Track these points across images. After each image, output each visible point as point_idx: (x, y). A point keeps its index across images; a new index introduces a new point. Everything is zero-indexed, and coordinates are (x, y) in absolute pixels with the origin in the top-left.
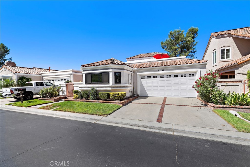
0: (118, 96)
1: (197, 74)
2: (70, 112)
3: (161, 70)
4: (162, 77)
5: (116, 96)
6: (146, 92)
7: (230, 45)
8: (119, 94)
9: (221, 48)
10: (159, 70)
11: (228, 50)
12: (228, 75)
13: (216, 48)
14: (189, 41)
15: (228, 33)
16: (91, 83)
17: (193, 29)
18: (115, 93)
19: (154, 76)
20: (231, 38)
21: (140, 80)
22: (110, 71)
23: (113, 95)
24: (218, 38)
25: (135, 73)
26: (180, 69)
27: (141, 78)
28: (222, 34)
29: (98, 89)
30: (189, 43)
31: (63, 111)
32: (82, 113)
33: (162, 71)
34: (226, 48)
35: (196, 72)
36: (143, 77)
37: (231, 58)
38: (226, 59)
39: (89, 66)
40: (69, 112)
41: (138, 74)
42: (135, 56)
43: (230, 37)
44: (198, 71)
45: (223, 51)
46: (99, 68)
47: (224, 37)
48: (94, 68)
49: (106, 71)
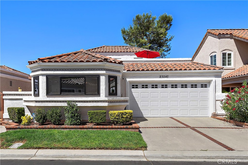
0: (125, 116)
1: (211, 84)
2: (67, 148)
3: (164, 77)
4: (164, 86)
5: (122, 118)
6: (140, 110)
7: (232, 49)
8: (127, 114)
9: (223, 52)
10: (160, 76)
11: (229, 55)
12: (229, 88)
13: (217, 51)
14: (161, 34)
15: (230, 34)
16: (61, 93)
17: (166, 17)
18: (120, 111)
19: (153, 84)
20: (233, 40)
21: (131, 91)
22: (100, 74)
23: (117, 116)
24: (219, 38)
25: (123, 79)
26: (190, 76)
27: (133, 88)
28: (223, 34)
29: (79, 104)
30: (163, 36)
31: (46, 148)
32: (95, 149)
33: (166, 77)
34: (228, 52)
35: (210, 82)
36: (135, 86)
37: (232, 66)
38: (227, 67)
39: (51, 62)
40: (63, 148)
41: (128, 80)
42: (95, 49)
43: (231, 38)
44: (212, 80)
45: (224, 54)
46: (78, 67)
47: (226, 38)
48: (69, 67)
49: (94, 73)
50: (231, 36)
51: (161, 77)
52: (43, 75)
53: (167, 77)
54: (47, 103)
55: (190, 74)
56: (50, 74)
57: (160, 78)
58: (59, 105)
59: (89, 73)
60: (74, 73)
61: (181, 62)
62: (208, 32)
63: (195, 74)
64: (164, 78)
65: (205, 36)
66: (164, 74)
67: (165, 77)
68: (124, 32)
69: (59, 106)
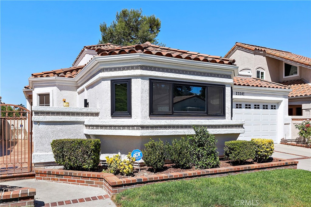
1: (280, 106)
7: (264, 68)
16: (173, 112)
20: (265, 58)
24: (254, 54)
34: (261, 71)
44: (282, 101)
46: (199, 69)
47: (259, 55)
48: (185, 67)
49: (220, 81)
50: (264, 54)
51: (238, 94)
52: (142, 77)
53: (243, 94)
54: (161, 130)
55: (264, 92)
56: (155, 77)
57: (236, 94)
58: (180, 132)
59: (213, 80)
60: (193, 78)
61: (244, 77)
62: (237, 45)
63: (268, 92)
64: (240, 96)
65: (233, 50)
66: (241, 90)
67: (241, 94)
68: (103, 29)
69: (181, 134)
